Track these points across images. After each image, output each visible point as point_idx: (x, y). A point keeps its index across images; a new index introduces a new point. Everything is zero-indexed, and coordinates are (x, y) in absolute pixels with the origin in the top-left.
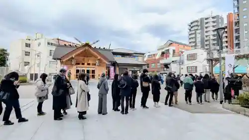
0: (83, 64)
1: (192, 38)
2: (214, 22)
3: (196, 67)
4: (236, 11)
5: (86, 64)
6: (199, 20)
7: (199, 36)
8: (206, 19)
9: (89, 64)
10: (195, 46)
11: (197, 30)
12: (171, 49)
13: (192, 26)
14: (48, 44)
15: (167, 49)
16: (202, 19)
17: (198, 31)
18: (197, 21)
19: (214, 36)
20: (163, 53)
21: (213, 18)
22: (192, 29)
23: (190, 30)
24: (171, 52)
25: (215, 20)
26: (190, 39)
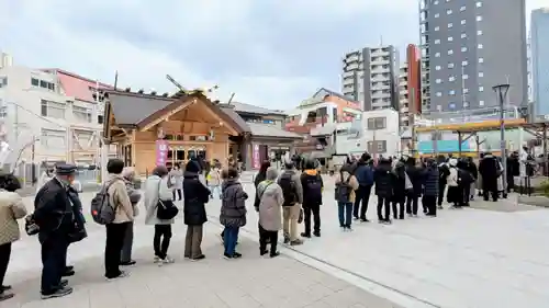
0: (180, 138)
1: (350, 86)
2: (385, 58)
3: (384, 142)
4: (424, 42)
5: (186, 137)
6: (361, 51)
7: (361, 82)
8: (373, 50)
9: (193, 138)
10: (356, 99)
11: (358, 70)
12: (330, 106)
13: (348, 61)
14: (35, 82)
15: (320, 106)
16: (365, 50)
17: (361, 74)
18: (357, 54)
19: (385, 83)
20: (312, 116)
21: (383, 49)
22: (348, 68)
23: (345, 69)
24: (330, 112)
25: (387, 53)
26: (346, 86)
